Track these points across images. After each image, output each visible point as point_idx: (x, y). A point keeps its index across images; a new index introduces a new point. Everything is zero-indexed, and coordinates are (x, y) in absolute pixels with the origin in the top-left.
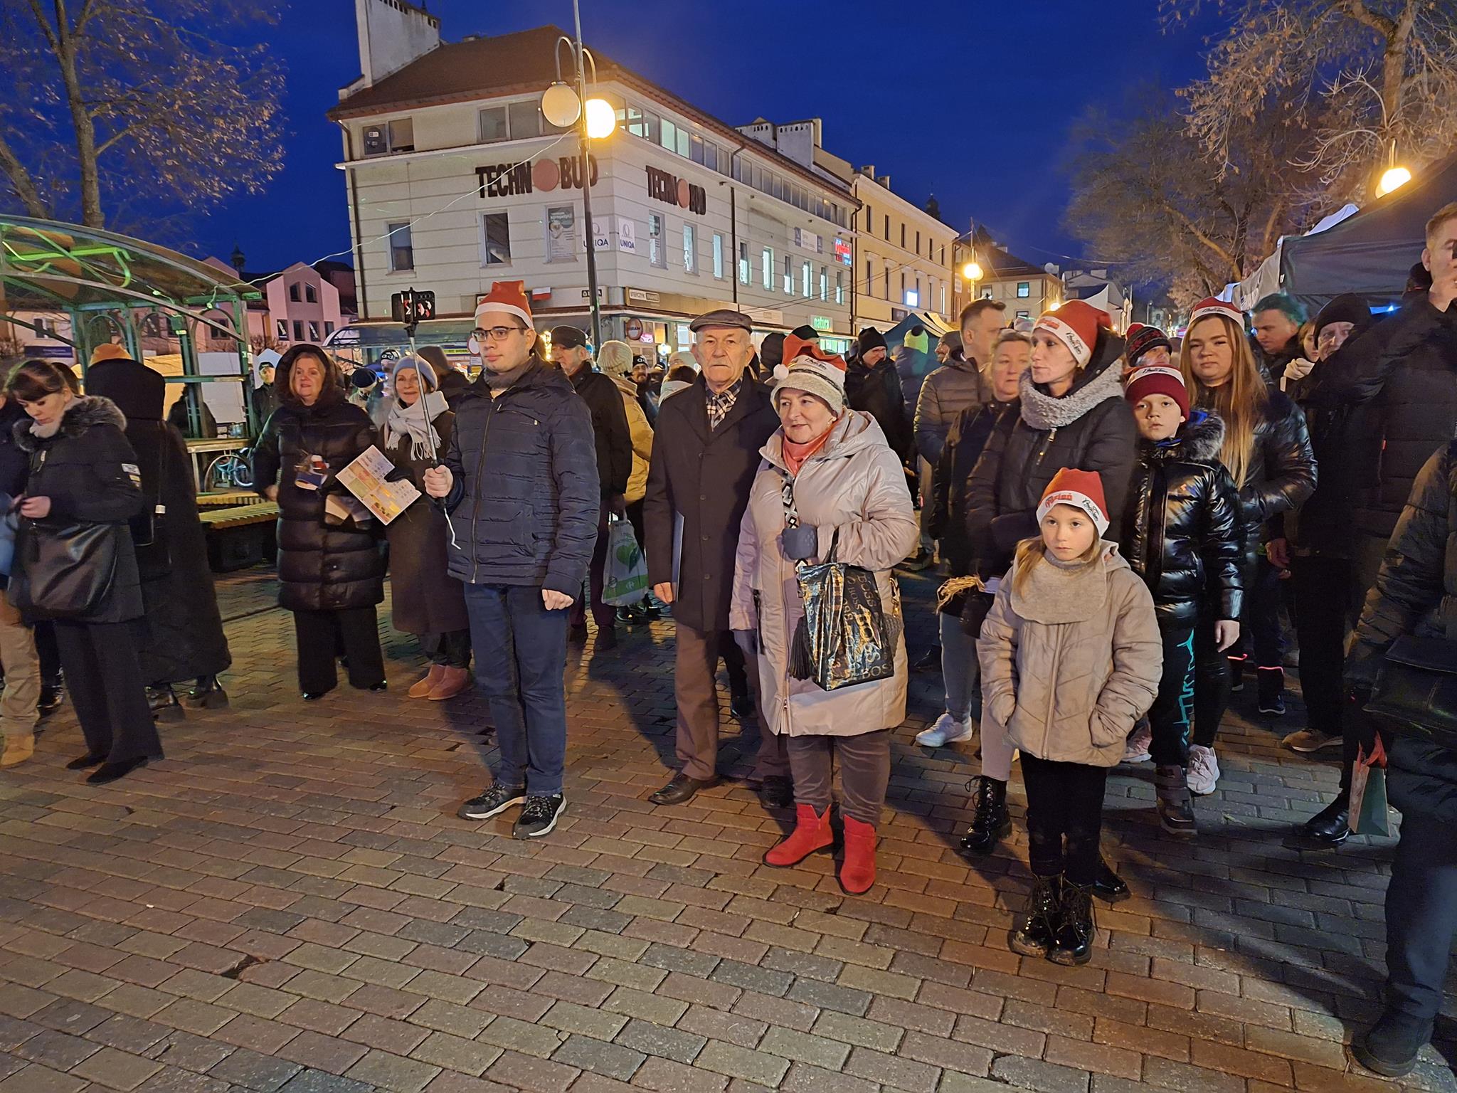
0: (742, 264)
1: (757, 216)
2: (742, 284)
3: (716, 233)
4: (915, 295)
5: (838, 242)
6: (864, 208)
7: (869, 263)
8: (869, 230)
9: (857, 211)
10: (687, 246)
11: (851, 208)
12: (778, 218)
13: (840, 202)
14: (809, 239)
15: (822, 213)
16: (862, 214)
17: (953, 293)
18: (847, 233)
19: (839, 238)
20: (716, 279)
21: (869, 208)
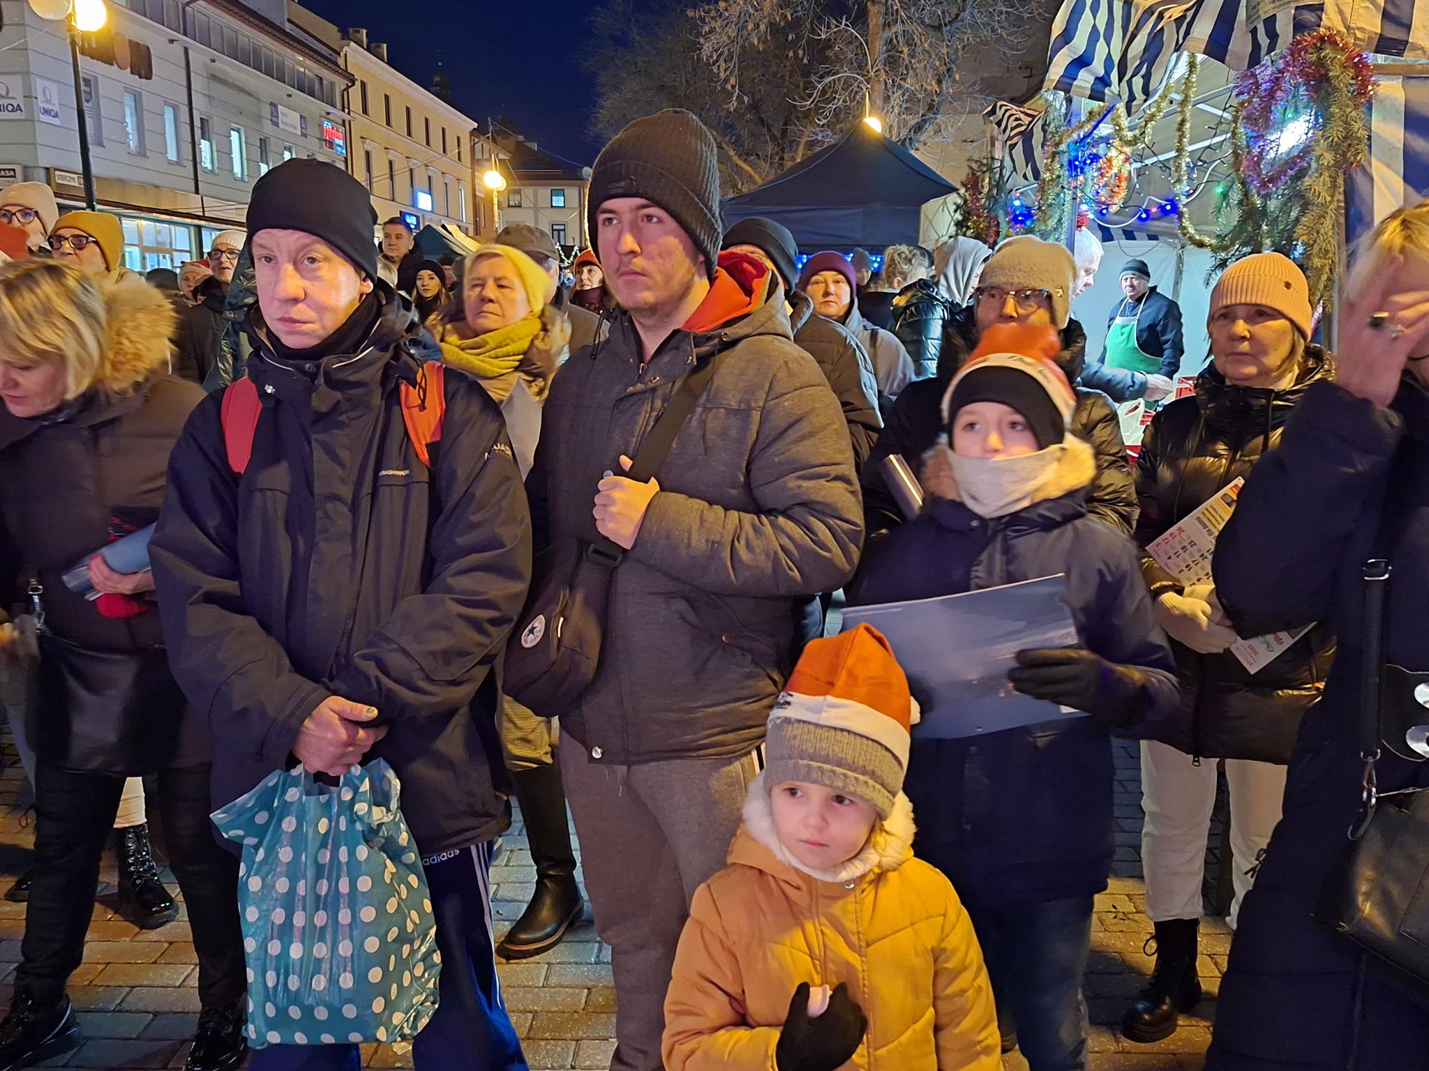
0: (204, 145)
1: (219, 86)
2: (205, 170)
3: (166, 104)
4: (429, 197)
5: (327, 125)
6: (358, 84)
7: (368, 154)
8: (365, 111)
9: (348, 87)
10: (130, 120)
11: (341, 83)
12: (246, 88)
13: (327, 75)
14: (291, 119)
15: (304, 86)
16: (355, 91)
17: (475, 196)
18: (337, 114)
19: (329, 120)
20: (170, 163)
21: (363, 84)
